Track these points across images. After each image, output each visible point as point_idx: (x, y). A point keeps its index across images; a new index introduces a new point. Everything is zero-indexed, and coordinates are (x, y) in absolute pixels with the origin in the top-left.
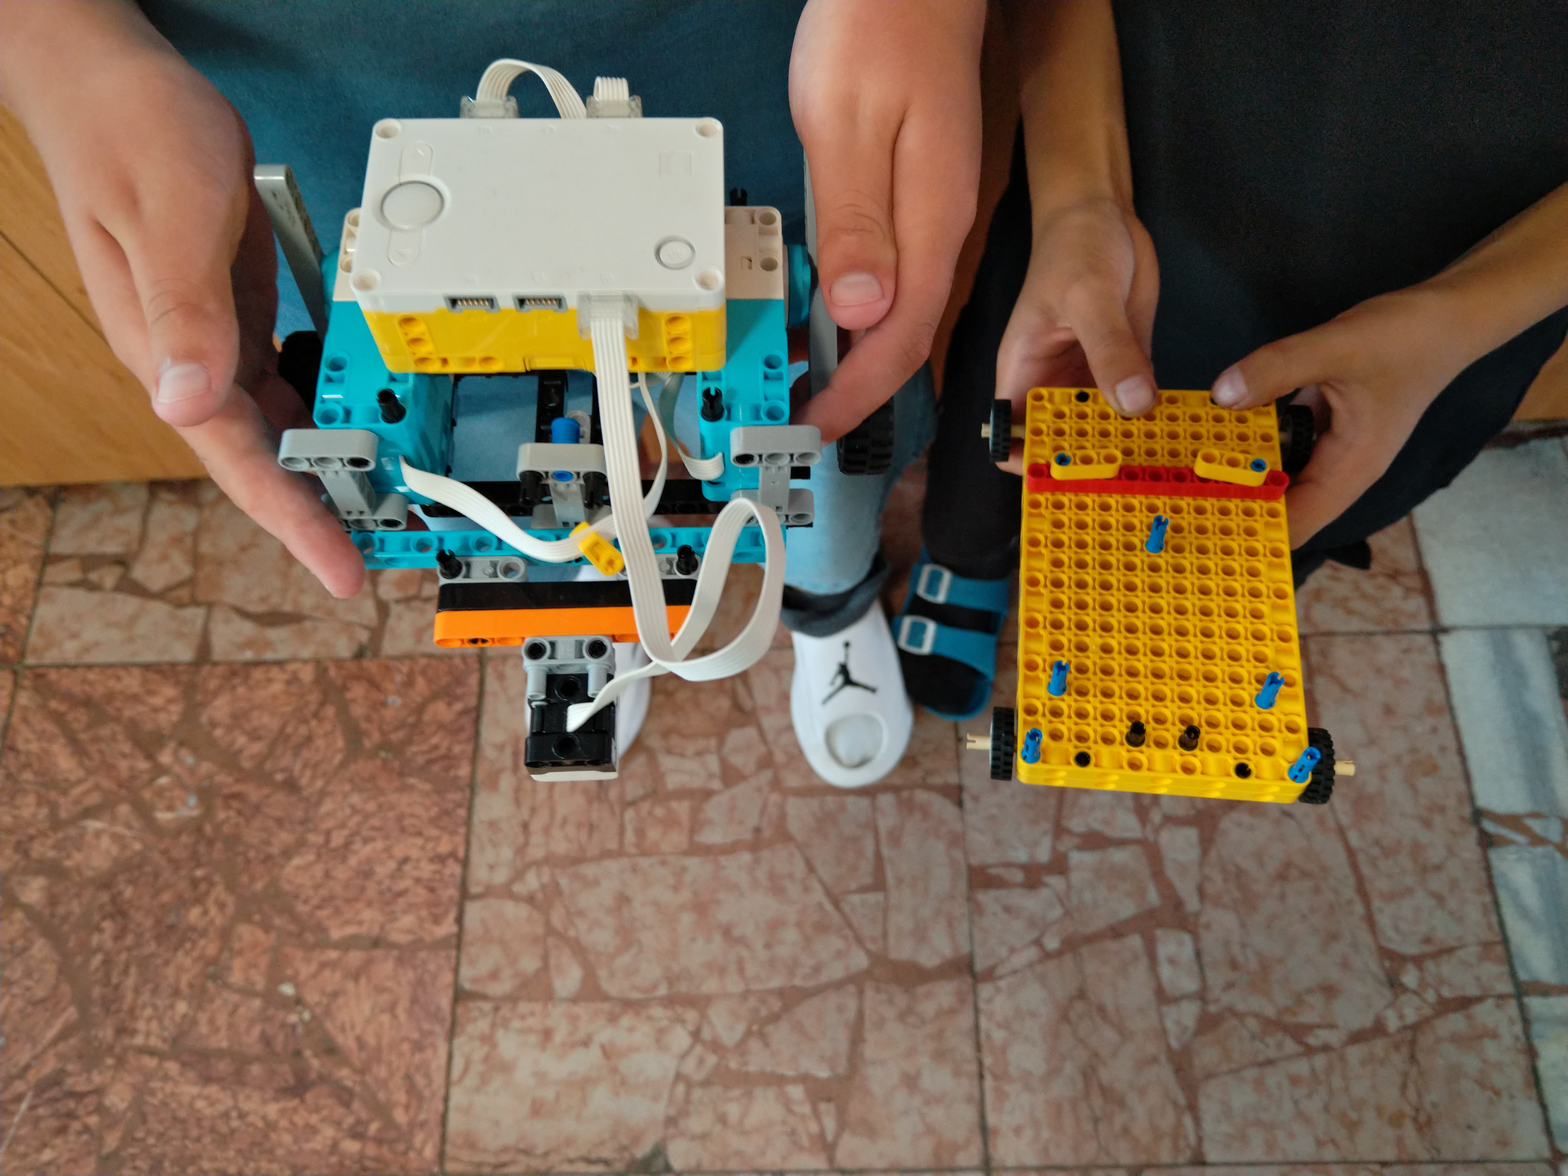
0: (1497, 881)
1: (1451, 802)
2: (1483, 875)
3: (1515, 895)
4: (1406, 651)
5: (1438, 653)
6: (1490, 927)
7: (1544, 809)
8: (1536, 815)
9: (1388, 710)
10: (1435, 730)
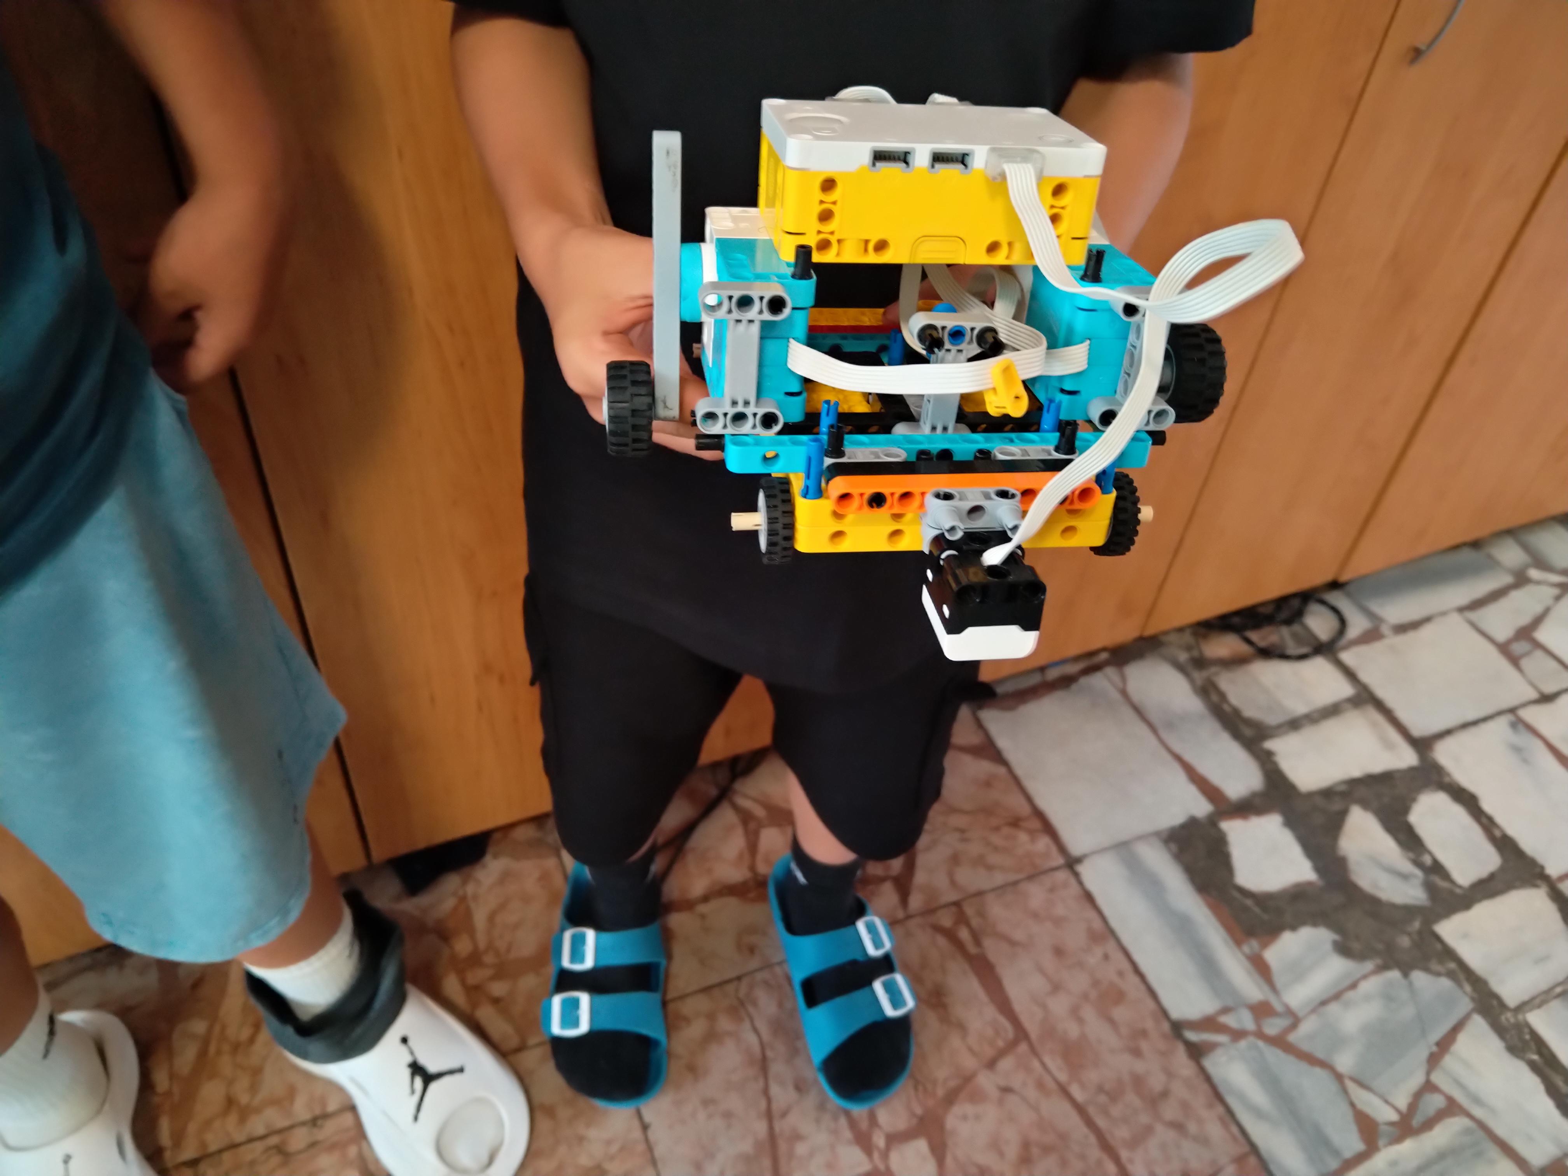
0: (1222, 1089)
1: (1149, 1024)
2: (1205, 1087)
3: (1242, 1098)
4: (1052, 890)
5: (1080, 883)
6: (1235, 1139)
7: (1230, 1003)
8: (1226, 1010)
9: (1059, 952)
10: (1106, 957)
